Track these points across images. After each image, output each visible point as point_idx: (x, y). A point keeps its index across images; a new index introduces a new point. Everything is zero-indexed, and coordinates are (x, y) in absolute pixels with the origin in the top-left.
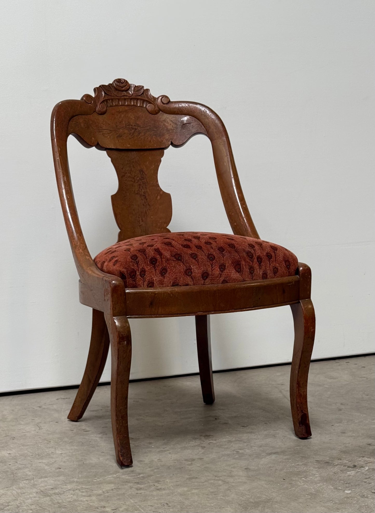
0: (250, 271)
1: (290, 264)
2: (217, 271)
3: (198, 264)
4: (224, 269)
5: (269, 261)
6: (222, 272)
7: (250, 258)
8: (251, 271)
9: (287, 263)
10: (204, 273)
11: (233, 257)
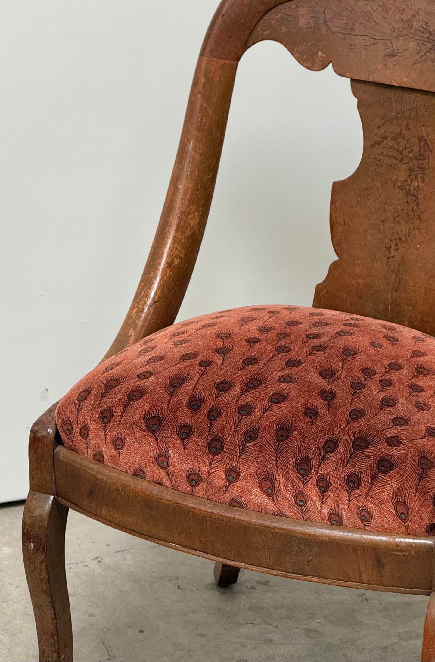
0: (295, 500)
1: (408, 511)
2: (220, 478)
3: (185, 452)
4: (236, 479)
5: (349, 494)
6: (231, 482)
7: (302, 475)
8: (298, 500)
9: (401, 509)
10: (192, 473)
11: (261, 462)
